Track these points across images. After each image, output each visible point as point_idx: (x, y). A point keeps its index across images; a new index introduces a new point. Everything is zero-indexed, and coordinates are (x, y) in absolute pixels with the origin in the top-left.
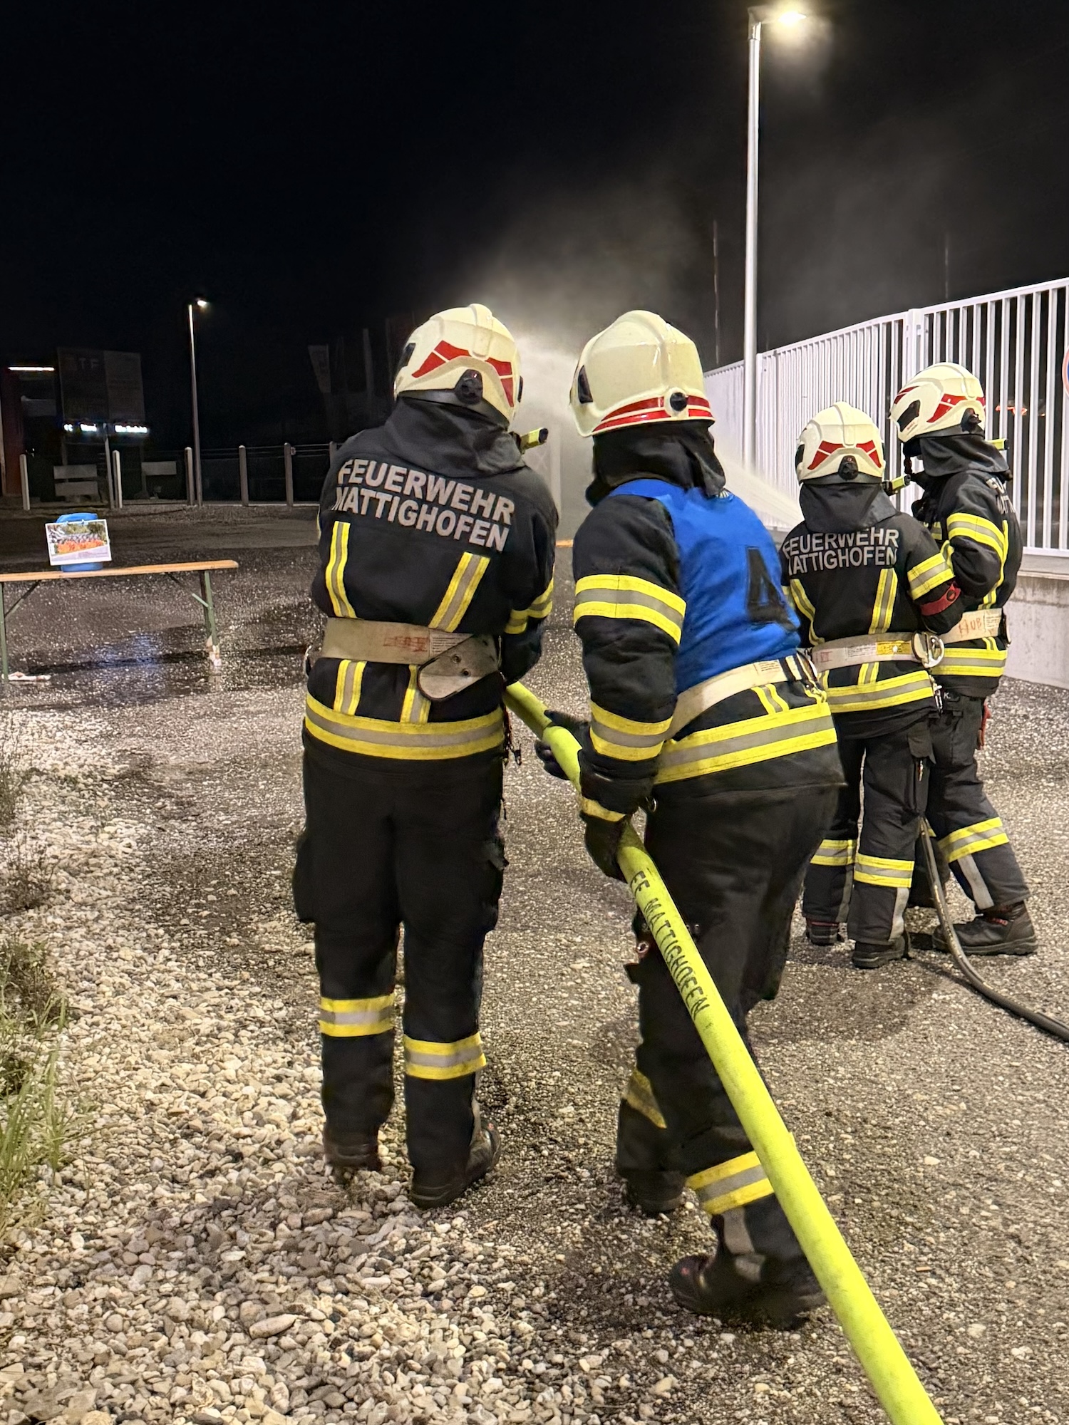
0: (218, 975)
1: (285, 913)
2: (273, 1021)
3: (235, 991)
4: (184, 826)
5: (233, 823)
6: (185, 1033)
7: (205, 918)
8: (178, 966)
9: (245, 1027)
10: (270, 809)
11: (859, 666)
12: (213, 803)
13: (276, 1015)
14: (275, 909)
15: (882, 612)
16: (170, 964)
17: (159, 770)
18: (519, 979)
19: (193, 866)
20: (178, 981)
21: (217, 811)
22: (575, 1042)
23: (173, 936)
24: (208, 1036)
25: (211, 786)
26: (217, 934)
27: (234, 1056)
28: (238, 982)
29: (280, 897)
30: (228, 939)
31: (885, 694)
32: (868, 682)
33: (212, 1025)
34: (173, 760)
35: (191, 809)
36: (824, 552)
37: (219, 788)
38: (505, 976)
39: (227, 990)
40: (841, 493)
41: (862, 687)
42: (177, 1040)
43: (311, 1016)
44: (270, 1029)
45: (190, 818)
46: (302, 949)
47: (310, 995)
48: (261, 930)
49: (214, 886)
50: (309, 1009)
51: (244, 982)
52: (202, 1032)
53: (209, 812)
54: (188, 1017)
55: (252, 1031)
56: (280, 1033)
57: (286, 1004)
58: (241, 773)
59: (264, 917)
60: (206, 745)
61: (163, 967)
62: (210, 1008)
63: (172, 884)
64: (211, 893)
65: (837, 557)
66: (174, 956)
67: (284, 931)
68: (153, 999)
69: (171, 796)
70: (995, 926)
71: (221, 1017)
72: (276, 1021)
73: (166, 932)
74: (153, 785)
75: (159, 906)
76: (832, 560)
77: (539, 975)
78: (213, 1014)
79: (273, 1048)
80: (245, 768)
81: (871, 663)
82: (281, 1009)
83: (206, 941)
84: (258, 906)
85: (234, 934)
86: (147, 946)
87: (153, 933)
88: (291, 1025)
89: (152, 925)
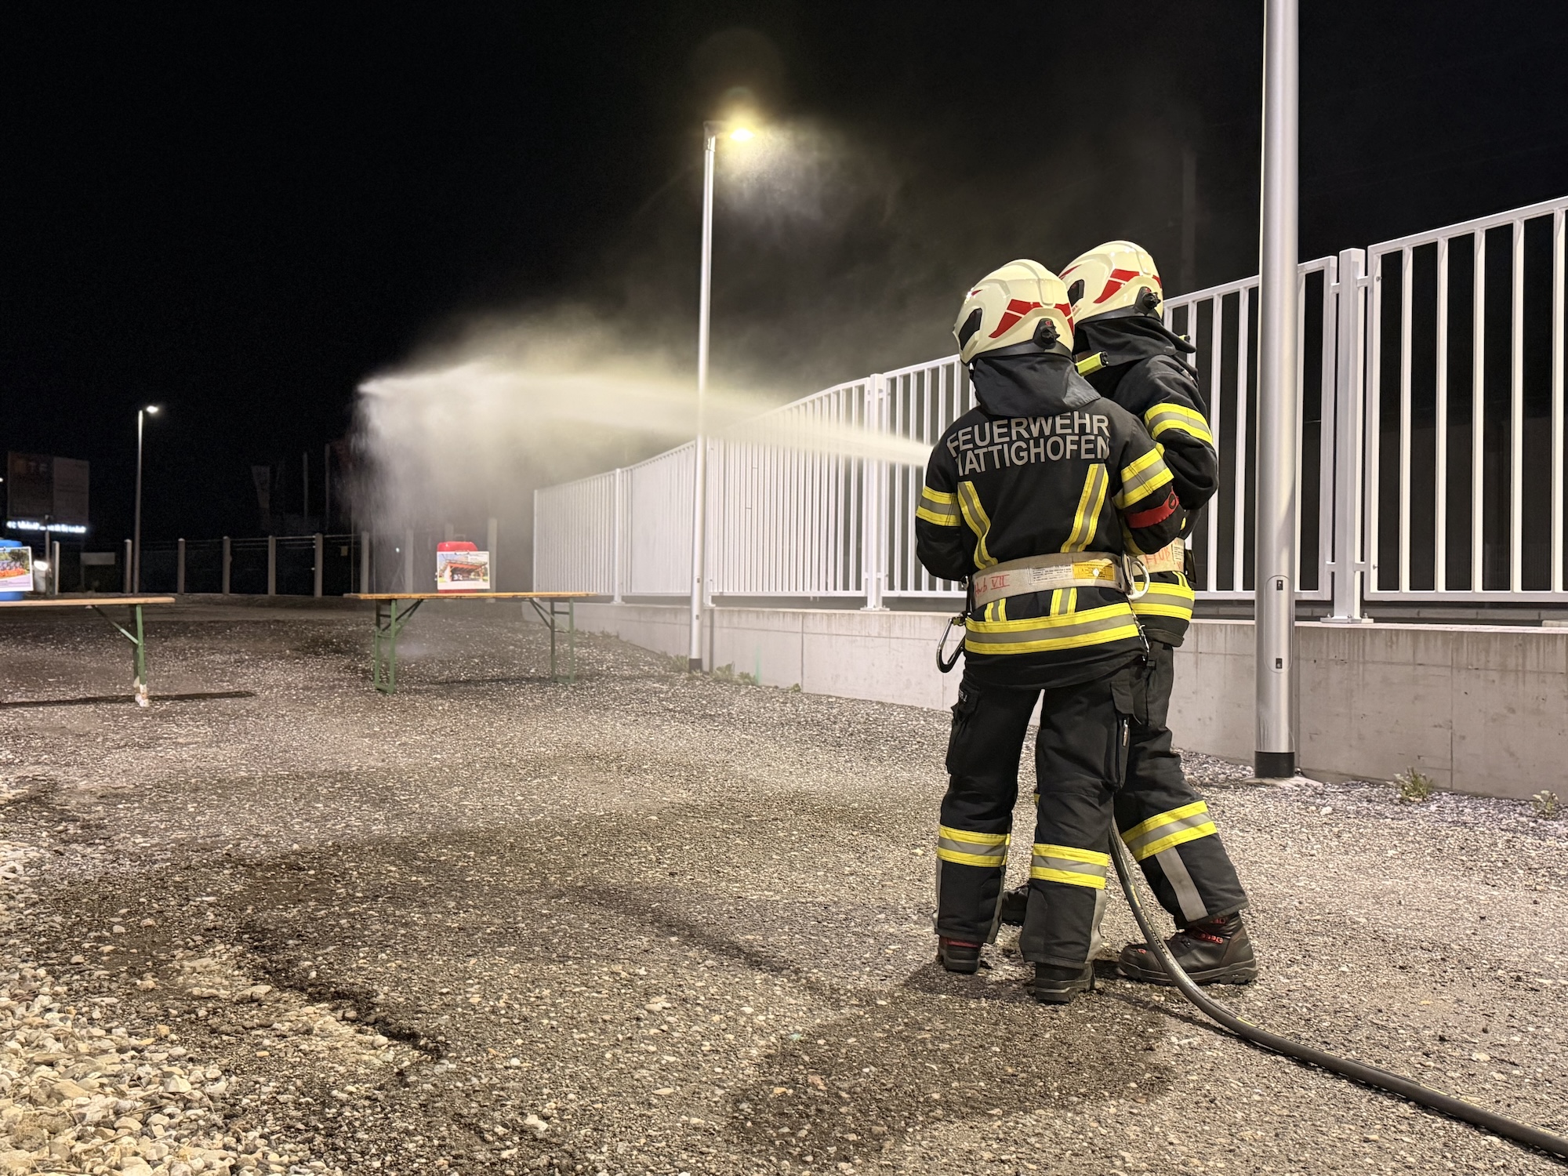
0: (121, 1031)
1: (222, 947)
2: (206, 1099)
3: (147, 1054)
4: (89, 850)
5: (153, 846)
6: (59, 1119)
7: (108, 954)
8: (61, 1020)
9: (160, 1109)
10: (202, 832)
11: (1051, 592)
12: (127, 826)
13: (210, 1089)
14: (207, 942)
15: (1085, 523)
16: (48, 1016)
17: (64, 794)
18: (576, 1027)
19: (95, 892)
20: (58, 1040)
21: (133, 834)
22: (695, 1121)
23: (57, 978)
24: (97, 1125)
25: (128, 809)
26: (124, 975)
27: (139, 1159)
28: (152, 1040)
29: (215, 928)
30: (139, 982)
31: (1087, 628)
32: (1063, 611)
33: (107, 1107)
34: (83, 785)
35: (99, 832)
36: (1010, 443)
37: (137, 811)
38: (554, 1023)
39: (133, 1053)
40: (1037, 366)
41: (1056, 619)
42: (46, 1133)
43: (265, 1089)
44: (200, 1112)
45: (97, 841)
46: (248, 992)
47: (261, 1059)
48: (188, 969)
49: (123, 916)
50: (262, 1080)
51: (161, 1039)
52: (88, 1118)
53: (122, 835)
54: (68, 1094)
55: (171, 1116)
56: (217, 1118)
57: (226, 1071)
58: (165, 797)
59: (191, 953)
60: (124, 771)
61: (39, 1020)
62: (105, 1080)
63: (66, 914)
64: (119, 923)
65: (1028, 450)
66: (57, 1005)
67: (220, 971)
68: (15, 1066)
69: (75, 820)
70: (1205, 945)
71: (122, 1094)
72: (211, 1098)
73: (48, 972)
74: (54, 809)
75: (43, 939)
76: (1022, 454)
77: (605, 1021)
78: (108, 1090)
79: (205, 1142)
80: (172, 792)
81: (1066, 589)
82: (217, 1080)
83: (106, 984)
84: (183, 940)
85: (149, 975)
86: (18, 991)
87: (29, 973)
88: (234, 1105)
89: (30, 964)
